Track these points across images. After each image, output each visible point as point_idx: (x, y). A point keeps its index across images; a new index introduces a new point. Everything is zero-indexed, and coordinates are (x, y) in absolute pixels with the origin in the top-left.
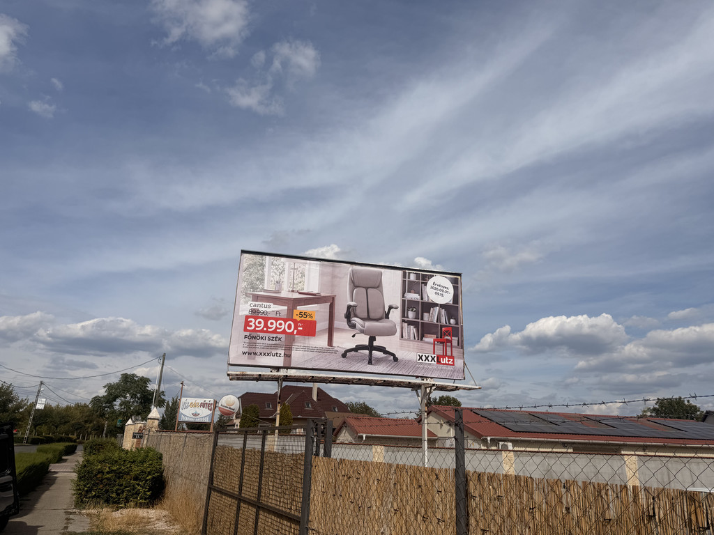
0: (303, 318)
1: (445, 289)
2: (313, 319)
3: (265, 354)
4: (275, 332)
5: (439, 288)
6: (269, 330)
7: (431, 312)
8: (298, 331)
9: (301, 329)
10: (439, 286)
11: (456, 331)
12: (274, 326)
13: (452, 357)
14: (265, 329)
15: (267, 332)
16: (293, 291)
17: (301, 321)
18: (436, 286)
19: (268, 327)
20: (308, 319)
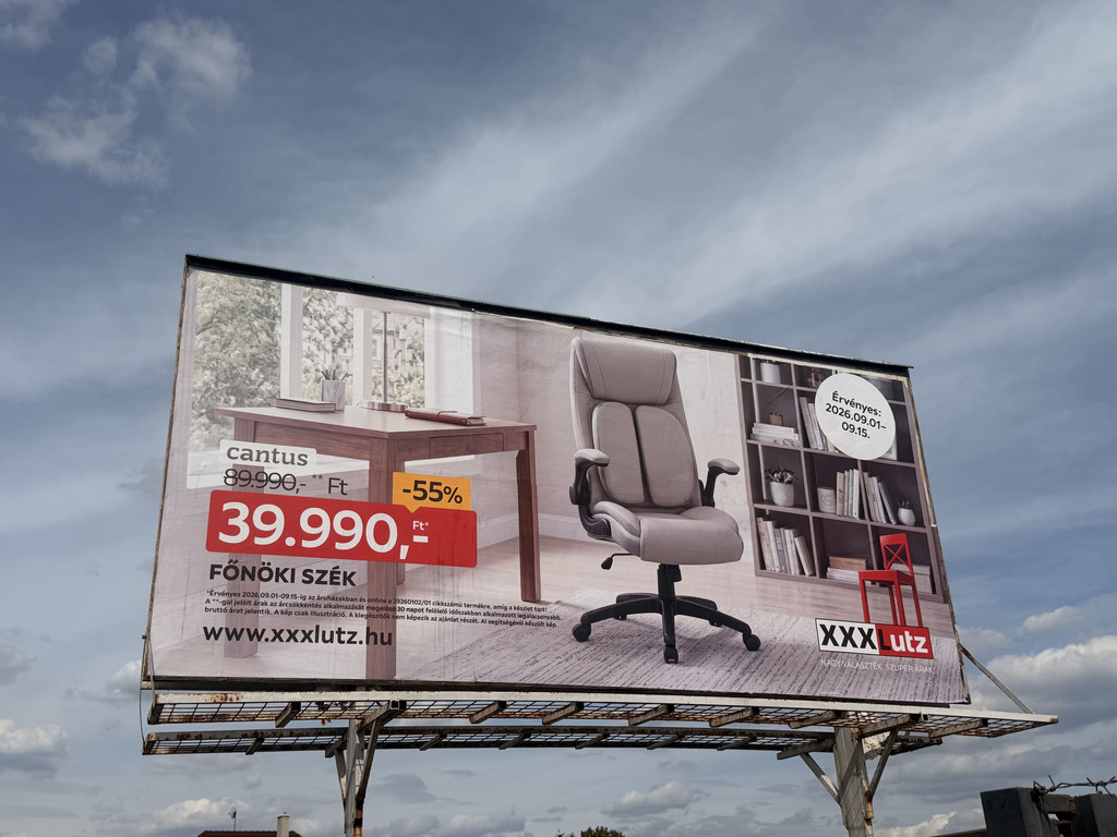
0: (427, 503)
1: (869, 416)
2: (463, 507)
3: (292, 636)
4: (327, 551)
5: (853, 411)
6: (306, 544)
7: (839, 485)
8: (414, 547)
9: (424, 539)
10: (852, 403)
11: (919, 546)
12: (325, 529)
13: (920, 630)
14: (290, 542)
15: (298, 551)
16: (386, 408)
17: (422, 514)
18: (842, 405)
19: (301, 535)
20: (444, 504)
